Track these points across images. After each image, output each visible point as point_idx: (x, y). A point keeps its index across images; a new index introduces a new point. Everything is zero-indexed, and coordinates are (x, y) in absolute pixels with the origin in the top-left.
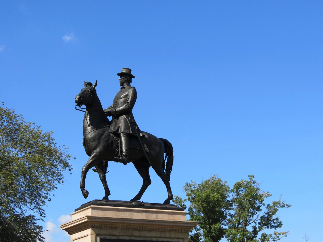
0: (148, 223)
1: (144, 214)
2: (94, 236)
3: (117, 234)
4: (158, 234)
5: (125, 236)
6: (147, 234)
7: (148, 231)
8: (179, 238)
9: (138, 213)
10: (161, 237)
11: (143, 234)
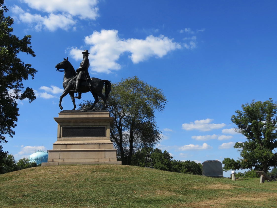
0: (86, 119)
1: (86, 115)
2: (59, 127)
3: (71, 125)
4: (93, 124)
5: (75, 126)
6: (87, 124)
7: (88, 123)
8: (105, 125)
9: (83, 115)
10: (95, 125)
11: (84, 124)
